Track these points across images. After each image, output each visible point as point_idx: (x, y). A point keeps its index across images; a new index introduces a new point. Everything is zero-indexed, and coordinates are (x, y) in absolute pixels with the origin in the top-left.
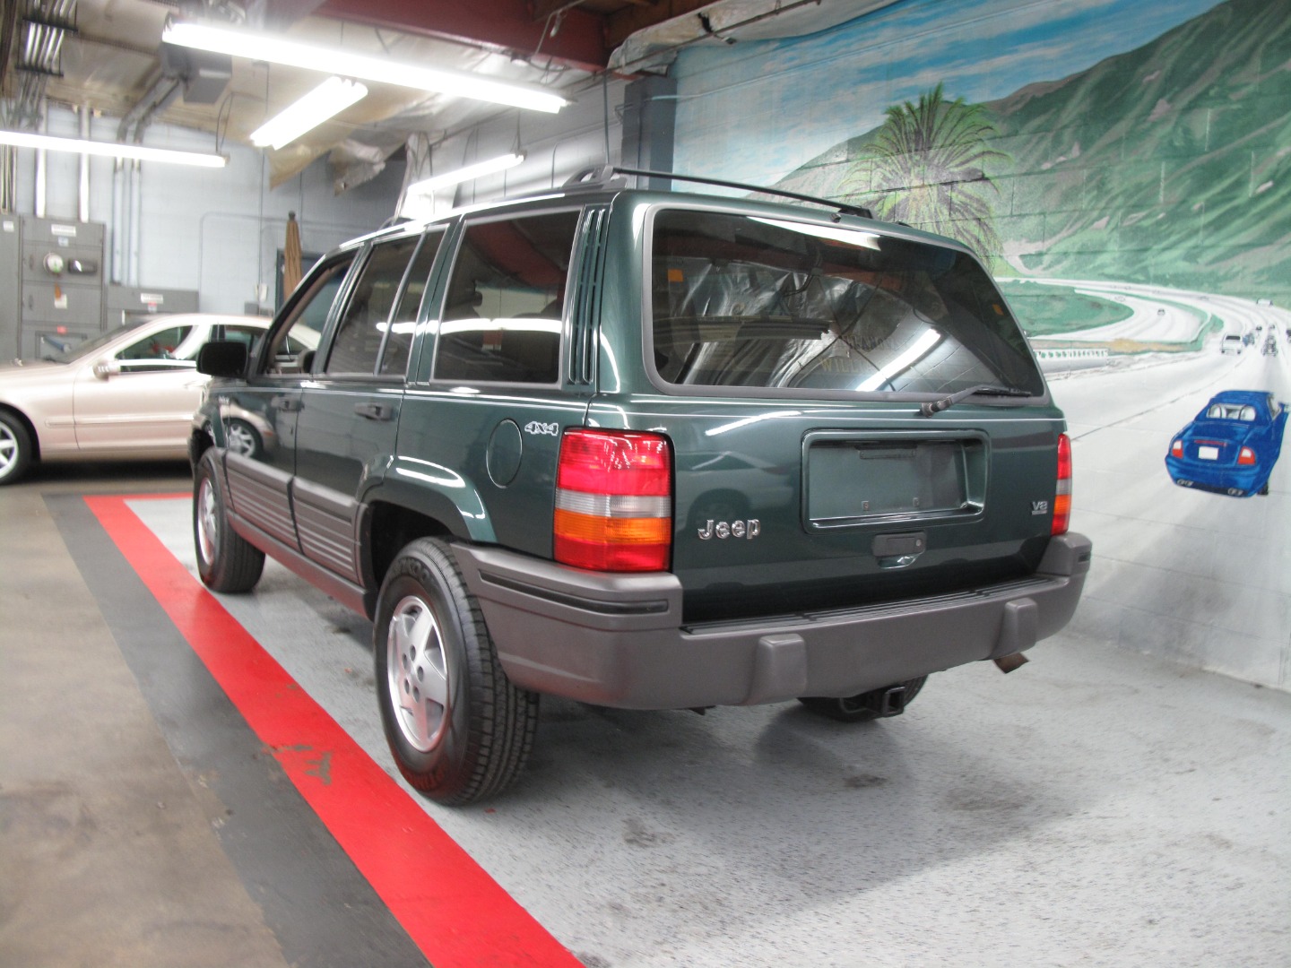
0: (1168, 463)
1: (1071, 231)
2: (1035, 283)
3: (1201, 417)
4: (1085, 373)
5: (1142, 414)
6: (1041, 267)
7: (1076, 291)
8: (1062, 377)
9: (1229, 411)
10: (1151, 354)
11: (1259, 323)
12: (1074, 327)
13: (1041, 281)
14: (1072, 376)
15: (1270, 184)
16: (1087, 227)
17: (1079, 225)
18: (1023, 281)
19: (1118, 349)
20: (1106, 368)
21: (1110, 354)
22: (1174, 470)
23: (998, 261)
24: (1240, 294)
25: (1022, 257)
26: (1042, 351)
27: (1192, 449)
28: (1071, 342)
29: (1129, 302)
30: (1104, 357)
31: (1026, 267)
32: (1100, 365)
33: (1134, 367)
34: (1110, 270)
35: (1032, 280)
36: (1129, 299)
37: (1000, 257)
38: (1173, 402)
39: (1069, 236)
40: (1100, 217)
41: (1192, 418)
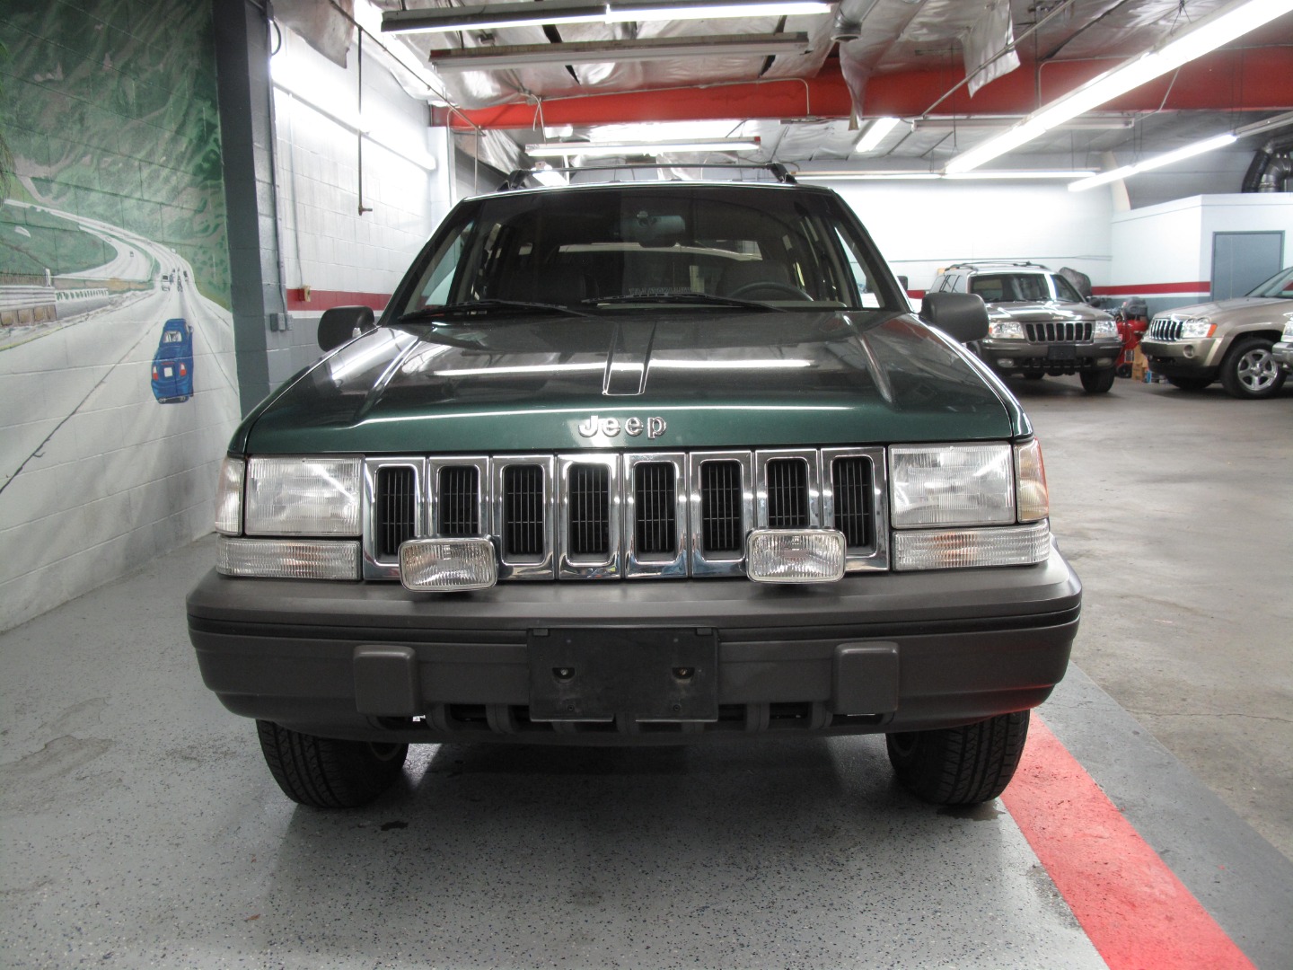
0: (153, 387)
1: (68, 161)
2: (49, 213)
3: (162, 344)
4: (97, 313)
5: (134, 348)
6: (51, 196)
7: (81, 228)
8: (83, 319)
9: (172, 336)
10: (132, 292)
11: (174, 267)
12: (84, 265)
13: (55, 212)
14: (90, 317)
15: (164, 158)
16: (78, 161)
17: (72, 156)
18: (39, 209)
19: (114, 289)
20: (109, 307)
21: (110, 294)
22: (157, 391)
23: (12, 178)
24: (164, 243)
25: (34, 179)
26: (66, 291)
27: (161, 373)
28: (84, 281)
29: (114, 243)
30: (105, 297)
31: (40, 192)
32: (106, 305)
33: (125, 304)
34: (100, 209)
35: (47, 210)
36: (113, 240)
37: (14, 174)
38: (147, 333)
39: (69, 166)
40: (85, 154)
41: (157, 346)
